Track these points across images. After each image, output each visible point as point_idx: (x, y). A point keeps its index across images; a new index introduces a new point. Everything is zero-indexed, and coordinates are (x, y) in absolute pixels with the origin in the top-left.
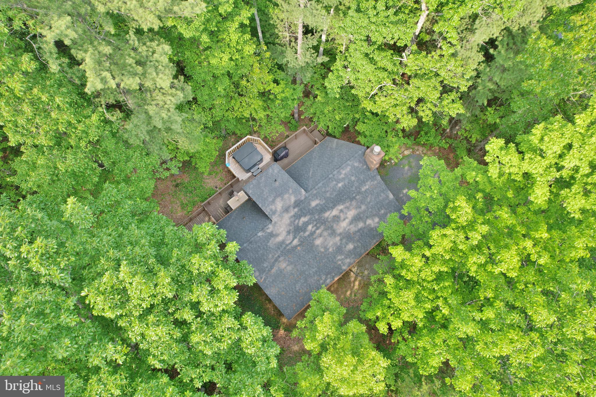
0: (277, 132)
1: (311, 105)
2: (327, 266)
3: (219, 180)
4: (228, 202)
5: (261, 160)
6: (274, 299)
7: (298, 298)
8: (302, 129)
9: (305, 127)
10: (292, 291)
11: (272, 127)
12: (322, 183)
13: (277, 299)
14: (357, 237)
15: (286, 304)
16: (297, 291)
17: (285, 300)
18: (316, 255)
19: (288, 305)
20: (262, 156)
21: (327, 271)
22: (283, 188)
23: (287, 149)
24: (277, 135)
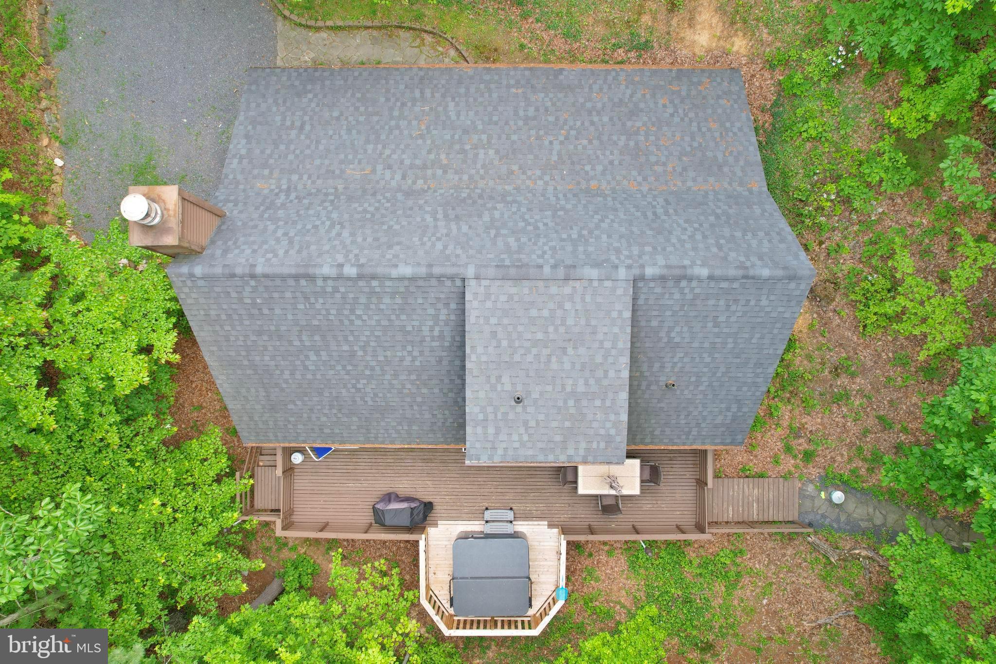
0: (362, 576)
1: (204, 577)
2: (554, 104)
3: (597, 580)
4: (636, 491)
5: (465, 536)
6: (746, 130)
7: (684, 93)
8: (287, 534)
9: (279, 532)
10: (686, 115)
11: (363, 602)
12: (394, 273)
13: (738, 125)
14: (417, 109)
15: (722, 102)
16: (675, 106)
17: (720, 111)
18: (562, 143)
19: (719, 97)
20: (455, 547)
21: (560, 95)
22: (517, 358)
23: (375, 510)
24: (367, 568)
